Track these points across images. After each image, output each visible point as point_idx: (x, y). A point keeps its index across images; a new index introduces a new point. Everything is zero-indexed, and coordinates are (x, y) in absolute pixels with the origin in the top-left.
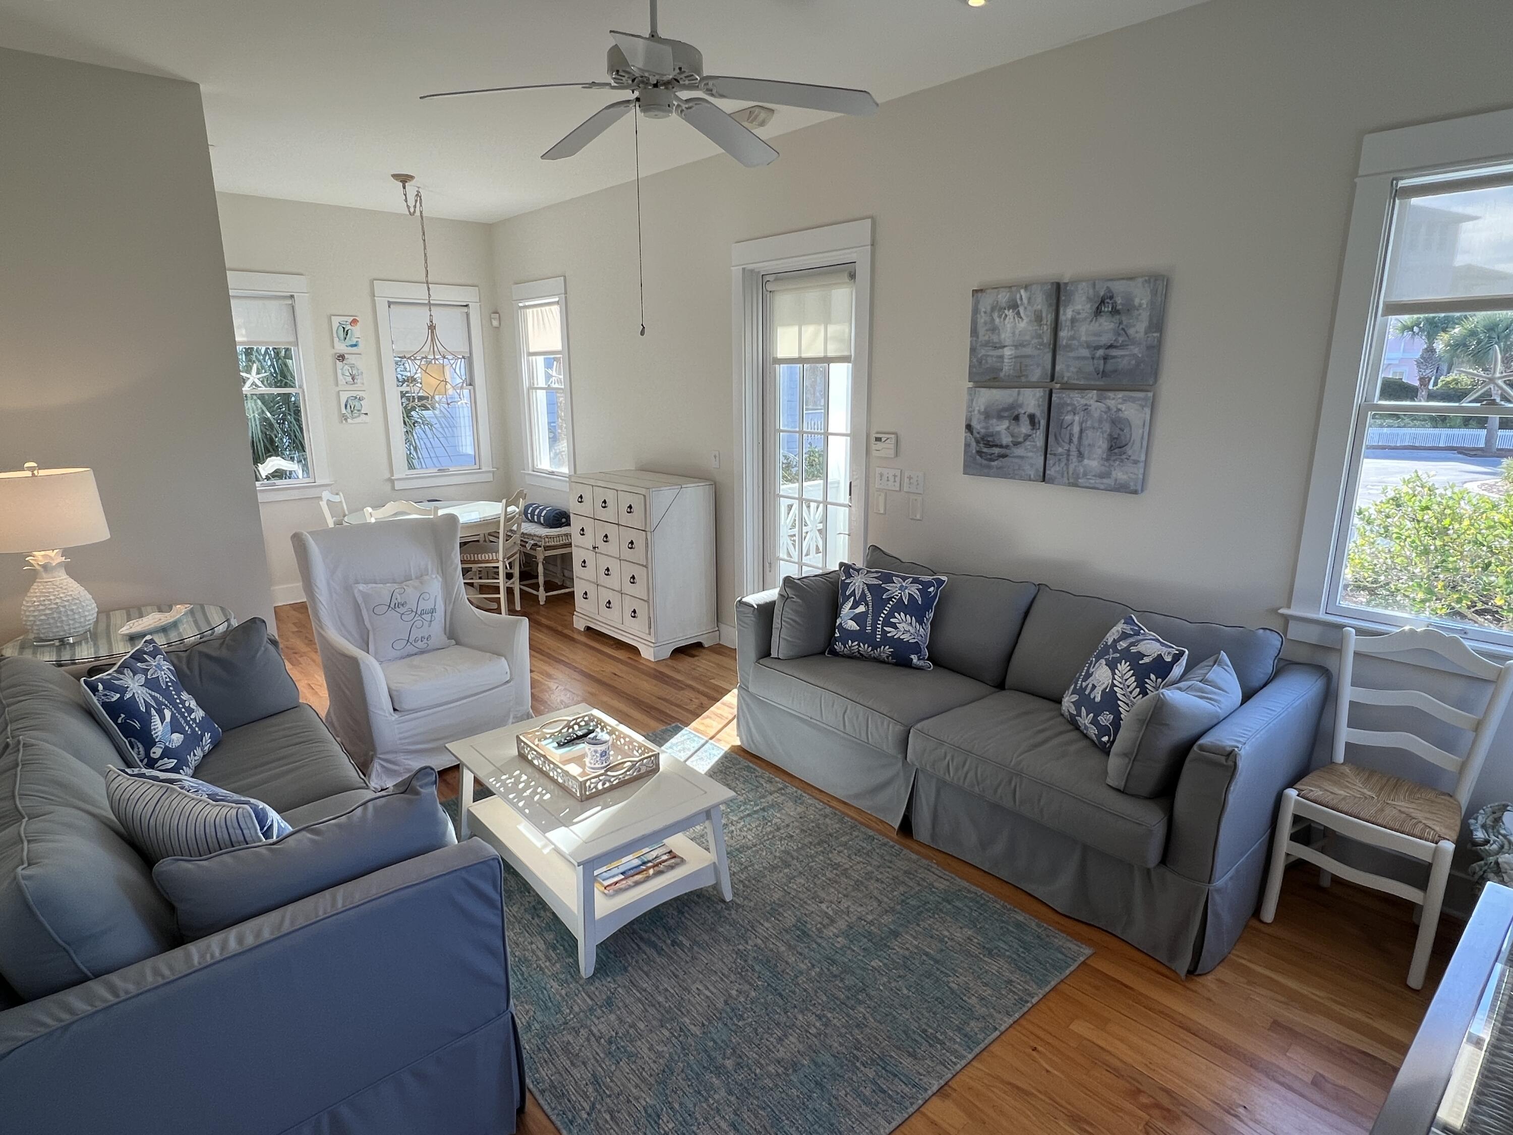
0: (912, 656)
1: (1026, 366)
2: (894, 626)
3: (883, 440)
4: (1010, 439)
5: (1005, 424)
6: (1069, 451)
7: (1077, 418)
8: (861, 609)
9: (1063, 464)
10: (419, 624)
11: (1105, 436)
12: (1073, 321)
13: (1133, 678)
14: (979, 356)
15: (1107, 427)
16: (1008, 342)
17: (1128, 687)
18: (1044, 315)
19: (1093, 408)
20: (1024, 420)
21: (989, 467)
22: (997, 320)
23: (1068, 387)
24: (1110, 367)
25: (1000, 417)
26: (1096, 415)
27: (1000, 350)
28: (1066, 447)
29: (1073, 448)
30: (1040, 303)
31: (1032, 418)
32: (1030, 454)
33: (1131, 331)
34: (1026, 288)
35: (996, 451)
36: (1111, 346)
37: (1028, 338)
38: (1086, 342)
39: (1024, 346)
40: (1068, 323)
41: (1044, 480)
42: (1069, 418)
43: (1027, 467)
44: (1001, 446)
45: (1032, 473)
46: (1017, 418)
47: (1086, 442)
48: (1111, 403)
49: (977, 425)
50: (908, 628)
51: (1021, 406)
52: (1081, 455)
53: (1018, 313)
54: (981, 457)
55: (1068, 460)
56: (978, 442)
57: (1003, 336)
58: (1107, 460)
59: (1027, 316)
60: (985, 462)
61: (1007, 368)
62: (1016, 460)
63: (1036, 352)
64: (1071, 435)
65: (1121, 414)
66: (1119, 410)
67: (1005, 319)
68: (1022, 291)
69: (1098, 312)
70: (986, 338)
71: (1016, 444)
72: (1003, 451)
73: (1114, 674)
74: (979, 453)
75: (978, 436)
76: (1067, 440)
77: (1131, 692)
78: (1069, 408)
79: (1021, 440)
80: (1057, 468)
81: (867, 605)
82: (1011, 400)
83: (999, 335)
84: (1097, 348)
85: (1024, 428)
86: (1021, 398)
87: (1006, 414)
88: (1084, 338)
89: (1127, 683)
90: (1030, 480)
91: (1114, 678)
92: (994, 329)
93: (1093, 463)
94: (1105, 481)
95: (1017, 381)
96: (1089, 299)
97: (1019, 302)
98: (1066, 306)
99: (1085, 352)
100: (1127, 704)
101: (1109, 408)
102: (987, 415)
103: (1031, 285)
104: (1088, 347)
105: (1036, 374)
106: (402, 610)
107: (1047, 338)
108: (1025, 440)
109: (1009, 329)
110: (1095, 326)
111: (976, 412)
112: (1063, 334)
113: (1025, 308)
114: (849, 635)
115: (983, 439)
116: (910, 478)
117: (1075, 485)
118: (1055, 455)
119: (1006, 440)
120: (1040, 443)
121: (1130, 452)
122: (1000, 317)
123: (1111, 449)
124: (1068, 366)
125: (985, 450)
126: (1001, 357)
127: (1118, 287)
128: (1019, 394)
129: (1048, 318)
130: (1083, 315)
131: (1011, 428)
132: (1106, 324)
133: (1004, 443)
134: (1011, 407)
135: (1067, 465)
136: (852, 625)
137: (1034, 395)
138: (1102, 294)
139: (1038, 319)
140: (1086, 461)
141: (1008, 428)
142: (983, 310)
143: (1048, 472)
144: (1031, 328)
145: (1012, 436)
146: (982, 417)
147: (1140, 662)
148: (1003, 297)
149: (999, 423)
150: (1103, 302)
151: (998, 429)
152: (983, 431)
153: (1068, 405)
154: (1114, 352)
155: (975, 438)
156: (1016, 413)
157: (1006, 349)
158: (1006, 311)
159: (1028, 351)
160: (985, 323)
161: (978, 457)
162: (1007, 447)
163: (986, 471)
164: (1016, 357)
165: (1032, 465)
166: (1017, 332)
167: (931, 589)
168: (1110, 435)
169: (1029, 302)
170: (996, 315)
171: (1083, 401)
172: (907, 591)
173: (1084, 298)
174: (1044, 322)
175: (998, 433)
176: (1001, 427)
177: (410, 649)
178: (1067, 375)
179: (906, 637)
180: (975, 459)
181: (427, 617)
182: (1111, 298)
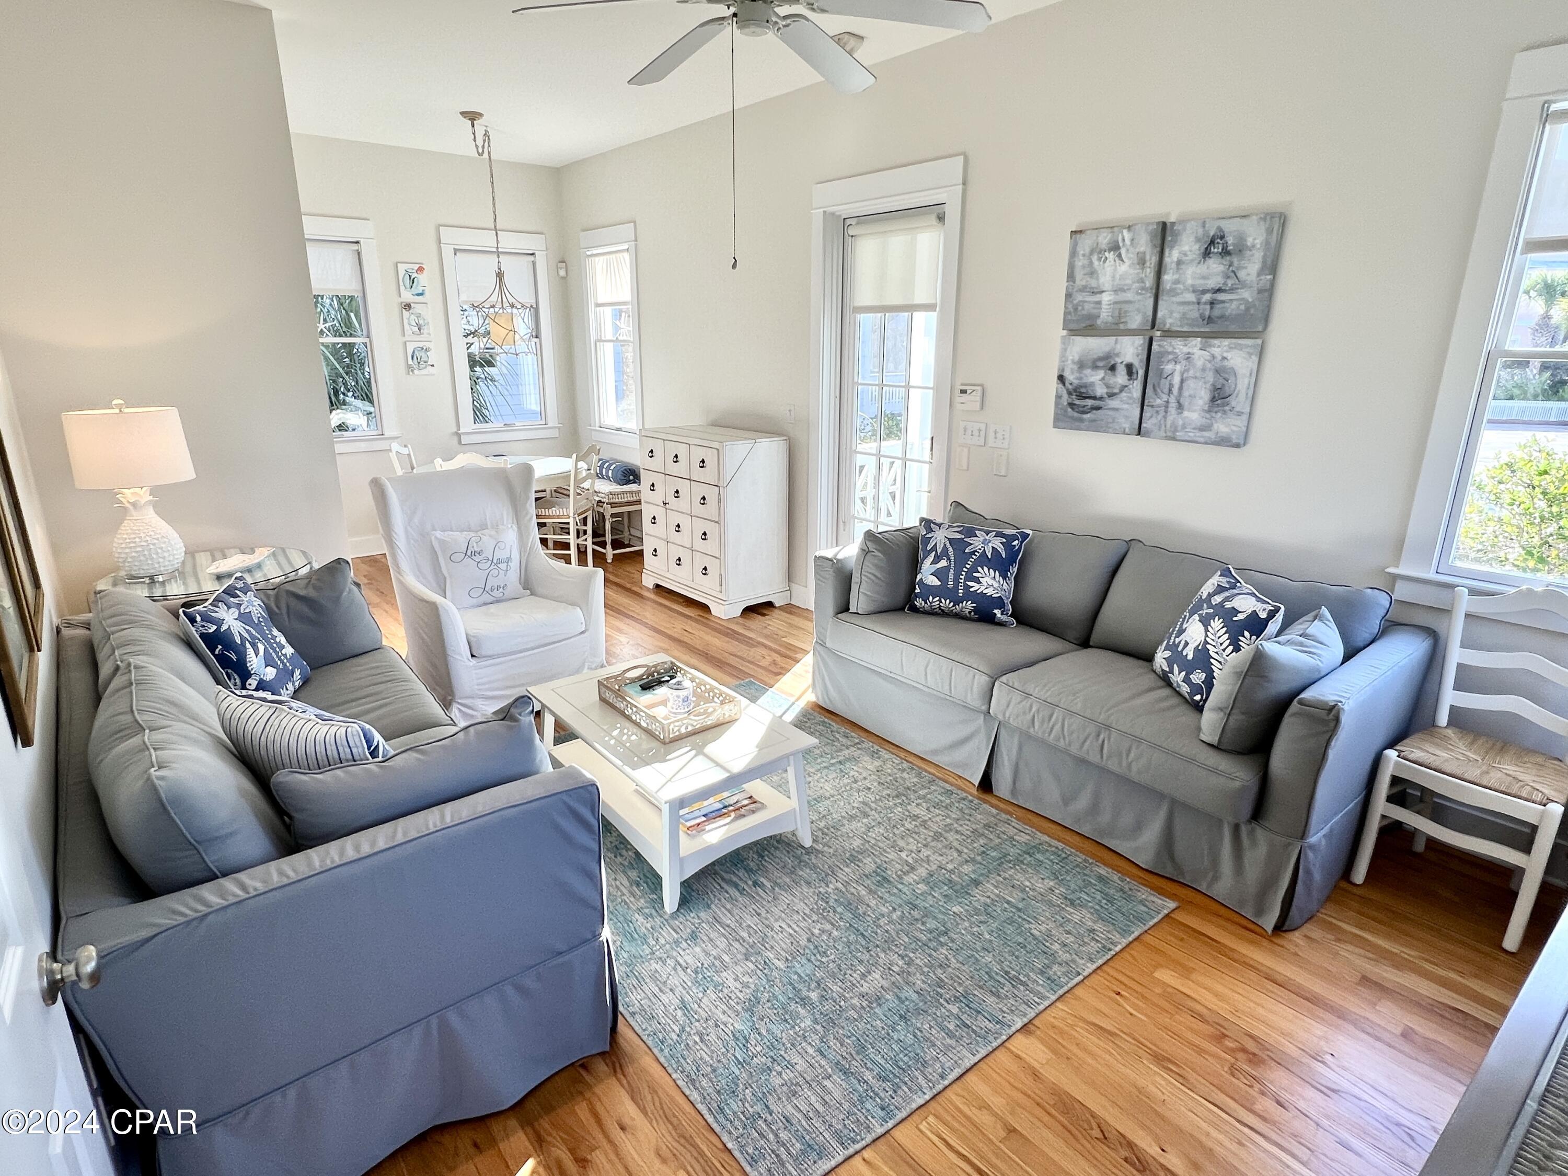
0: (996, 611)
1: (1126, 312)
2: (977, 581)
3: (968, 392)
4: (1105, 390)
5: (1101, 374)
6: (1168, 402)
7: (1178, 367)
8: (943, 563)
9: (1160, 417)
10: (495, 572)
11: (1208, 386)
12: (1179, 263)
13: (1227, 636)
14: (1075, 302)
15: (1210, 377)
16: (1107, 287)
17: (1221, 644)
18: (1148, 257)
19: (1196, 357)
20: (1121, 370)
21: (1081, 420)
22: (1096, 263)
23: (1169, 334)
24: (1217, 312)
25: (1095, 367)
26: (1199, 364)
27: (1098, 296)
28: (1165, 398)
29: (1172, 400)
30: (1145, 244)
31: (1130, 368)
32: (1126, 406)
33: (1242, 274)
34: (1129, 228)
35: (1089, 402)
36: (1219, 290)
37: (1129, 282)
38: (1193, 286)
39: (1124, 291)
40: (1174, 266)
41: (1139, 433)
42: (1169, 367)
43: (1122, 420)
44: (1094, 398)
45: (1127, 426)
46: (1113, 368)
47: (1186, 393)
48: (1216, 351)
49: (1070, 377)
50: (991, 582)
51: (1117, 355)
52: (1180, 407)
53: (1120, 256)
54: (1073, 409)
55: (1166, 412)
56: (1070, 393)
57: (1102, 280)
58: (1209, 411)
59: (1130, 259)
60: (1076, 414)
61: (1105, 315)
62: (1111, 413)
63: (1139, 297)
64: (1171, 386)
65: (1226, 363)
66: (1224, 358)
67: (1105, 262)
68: (1125, 232)
69: (1207, 254)
70: (1084, 283)
71: (1111, 395)
72: (1097, 403)
73: (1207, 631)
74: (1071, 405)
75: (1070, 387)
76: (1166, 390)
77: (1224, 650)
78: (1171, 357)
79: (1116, 391)
80: (1154, 420)
81: (949, 559)
82: (1107, 349)
83: (1097, 279)
84: (1204, 292)
85: (1121, 378)
86: (1118, 346)
87: (1101, 364)
88: (1189, 282)
89: (1221, 640)
90: (1124, 433)
91: (1207, 636)
92: (1092, 273)
93: (1194, 415)
94: (1206, 434)
95: (1116, 329)
96: (1198, 240)
97: (1121, 244)
98: (1172, 248)
99: (1191, 297)
100: (1220, 663)
101: (1213, 357)
102: (1081, 365)
103: (1135, 224)
104: (1194, 291)
105: (1136, 321)
106: (478, 558)
107: (1149, 282)
108: (1121, 391)
109: (1108, 273)
110: (1202, 269)
111: (1069, 362)
112: (1167, 278)
113: (1128, 250)
114: (929, 591)
115: (1075, 390)
116: (996, 433)
117: (1174, 439)
118: (1152, 406)
119: (1100, 391)
120: (1137, 394)
121: (1233, 404)
122: (1100, 259)
123: (1213, 400)
124: (1171, 312)
125: (1077, 402)
126: (1099, 303)
127: (1229, 227)
128: (1116, 342)
129: (1152, 260)
130: (1190, 258)
131: (1107, 377)
132: (1215, 266)
133: (1098, 394)
134: (1107, 357)
135: (1165, 417)
136: (934, 581)
137: (1133, 343)
138: (1212, 233)
139: (1142, 262)
140: (1186, 413)
141: (1103, 379)
142: (1082, 252)
143: (1144, 425)
144: (1132, 271)
145: (1108, 386)
146: (1075, 367)
147: (1235, 619)
148: (1104, 239)
149: (1093, 373)
150: (1212, 242)
151: (1092, 379)
152: (1076, 382)
153: (1169, 353)
154: (1221, 297)
155: (1067, 390)
156: (1113, 363)
157: (1104, 294)
158: (1107, 254)
159: (1129, 296)
160: (1083, 267)
161: (1069, 410)
162: (1101, 398)
163: (1077, 424)
164: (1115, 303)
165: (1126, 417)
166: (1118, 277)
167: (1016, 543)
168: (1213, 385)
169: (1132, 244)
170: (1095, 258)
171: (1186, 350)
172: (990, 545)
173: (1192, 239)
174: (1148, 264)
175: (1092, 384)
176: (1096, 379)
177: (486, 598)
178: (1169, 321)
179: (989, 592)
180: (1066, 411)
181: (503, 566)
182: (1222, 237)
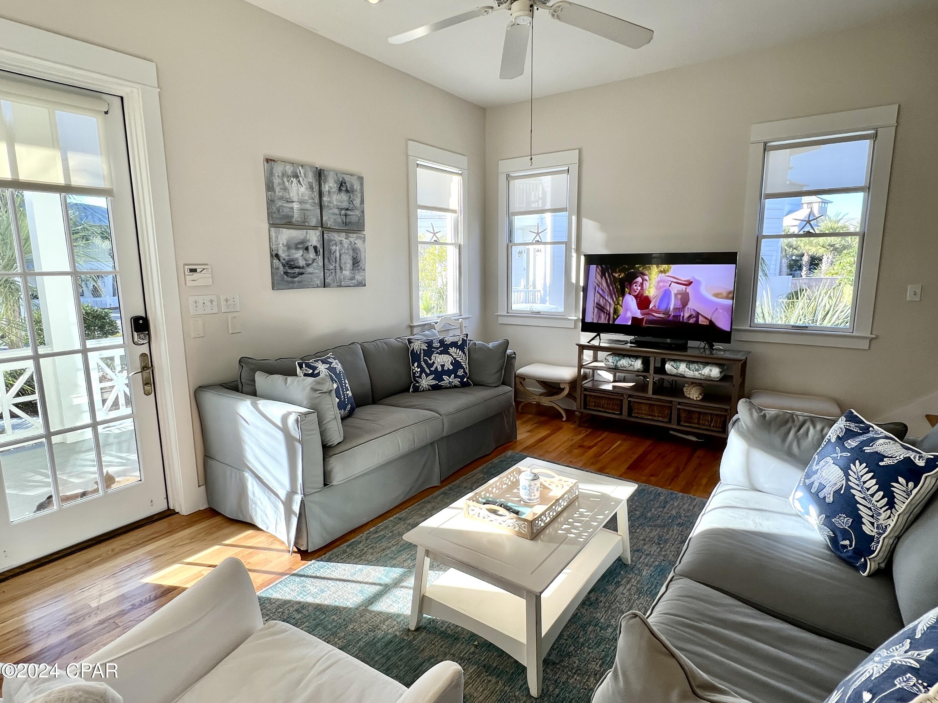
1: (308, 216)
3: (198, 270)
4: (305, 262)
5: (300, 252)
6: (335, 267)
7: (337, 248)
9: (333, 275)
11: (351, 257)
12: (329, 192)
16: (295, 199)
18: (314, 186)
19: (344, 242)
20: (311, 250)
21: (293, 282)
23: (330, 230)
24: (348, 220)
25: (297, 248)
26: (346, 246)
27: (291, 204)
28: (334, 264)
29: (337, 265)
30: (311, 178)
31: (315, 248)
32: (316, 271)
33: (355, 202)
34: (302, 166)
35: (297, 270)
36: (347, 209)
37: (306, 198)
38: (336, 205)
39: (305, 203)
40: (327, 193)
42: (334, 248)
43: (315, 279)
44: (299, 268)
45: (318, 282)
46: (307, 249)
47: (343, 262)
48: (352, 239)
49: (283, 255)
51: (309, 241)
52: (341, 269)
53: (299, 181)
54: (287, 276)
55: (336, 272)
56: (284, 266)
57: (291, 195)
58: (353, 270)
59: (305, 185)
60: (290, 279)
61: (297, 216)
62: (309, 276)
63: (312, 208)
64: (336, 257)
65: (356, 246)
66: (355, 243)
67: (291, 184)
68: (300, 168)
69: (340, 190)
70: (281, 194)
71: (308, 265)
72: (301, 270)
74: (286, 273)
75: (284, 261)
76: (334, 261)
78: (334, 242)
79: (311, 262)
80: (331, 277)
82: (302, 237)
83: (289, 194)
84: (342, 209)
85: (312, 255)
86: (308, 236)
87: (300, 246)
88: (335, 203)
90: (318, 287)
92: (285, 189)
93: (347, 273)
94: (353, 281)
95: (302, 225)
96: (336, 182)
97: (299, 175)
98: (325, 183)
99: (336, 211)
101: (351, 242)
102: (288, 247)
103: (305, 165)
104: (338, 208)
105: (313, 222)
107: (317, 200)
108: (313, 262)
109: (295, 191)
110: (339, 197)
111: (281, 245)
112: (325, 199)
113: (303, 179)
115: (287, 264)
116: (227, 300)
117: (340, 286)
118: (329, 270)
119: (302, 263)
120: (321, 264)
121: (361, 265)
122: (288, 181)
123: (354, 264)
124: (329, 218)
125: (289, 271)
126: (292, 208)
127: (347, 178)
128: (307, 233)
129: (316, 188)
130: (334, 190)
131: (304, 254)
132: (344, 197)
133: (301, 265)
134: (303, 242)
135: (335, 275)
137: (315, 234)
138: (341, 180)
139: (311, 188)
140: (344, 272)
141: (303, 255)
142: (277, 174)
143: (327, 281)
144: (307, 192)
145: (306, 260)
146: (285, 248)
148: (289, 169)
149: (296, 252)
150: (341, 185)
151: (296, 256)
152: (287, 258)
153: (333, 240)
154: (349, 212)
155: (282, 263)
156: (307, 245)
157: (294, 203)
158: (292, 179)
159: (308, 206)
160: (279, 184)
161: (285, 276)
162: (303, 267)
163: (291, 285)
164: (301, 210)
165: (318, 277)
166: (300, 194)
168: (353, 257)
169: (305, 176)
170: (285, 180)
171: (340, 239)
173: (333, 181)
174: (315, 190)
175: (297, 259)
176: (298, 254)
178: (329, 223)
180: (283, 278)
182: (345, 183)
